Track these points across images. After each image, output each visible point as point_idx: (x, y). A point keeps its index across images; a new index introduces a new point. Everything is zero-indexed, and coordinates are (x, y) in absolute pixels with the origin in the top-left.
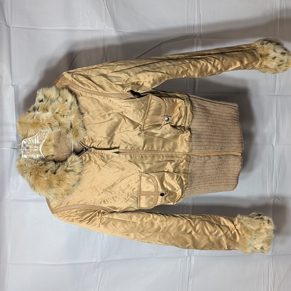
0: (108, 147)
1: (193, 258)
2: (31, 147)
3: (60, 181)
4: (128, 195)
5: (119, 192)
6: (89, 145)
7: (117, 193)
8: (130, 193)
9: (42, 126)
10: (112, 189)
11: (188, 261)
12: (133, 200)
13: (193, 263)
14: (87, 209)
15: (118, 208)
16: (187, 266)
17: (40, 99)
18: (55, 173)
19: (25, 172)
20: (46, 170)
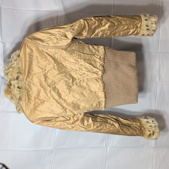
1: (108, 148)
11: (105, 150)
13: (108, 151)
16: (105, 153)
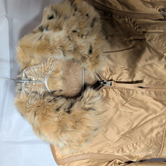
0: (130, 80)
2: (34, 79)
3: (78, 122)
4: (151, 142)
5: (140, 138)
6: (107, 77)
7: (138, 139)
8: (153, 139)
9: (52, 50)
10: (132, 134)
12: (156, 147)
14: (101, 159)
15: (135, 157)
17: (50, 15)
18: (69, 112)
19: (28, 110)
20: (56, 108)
